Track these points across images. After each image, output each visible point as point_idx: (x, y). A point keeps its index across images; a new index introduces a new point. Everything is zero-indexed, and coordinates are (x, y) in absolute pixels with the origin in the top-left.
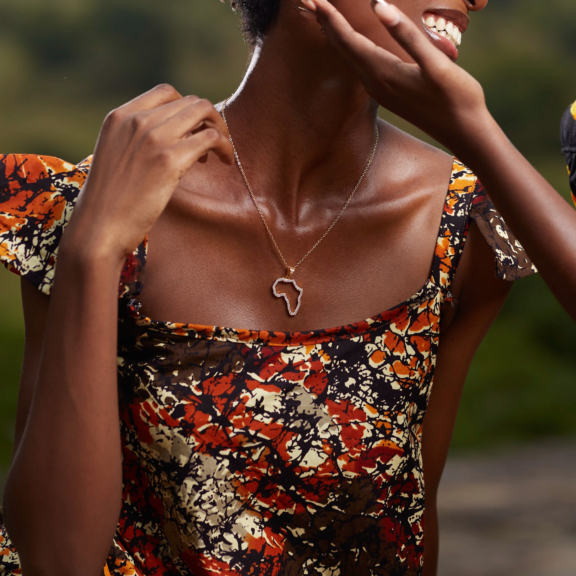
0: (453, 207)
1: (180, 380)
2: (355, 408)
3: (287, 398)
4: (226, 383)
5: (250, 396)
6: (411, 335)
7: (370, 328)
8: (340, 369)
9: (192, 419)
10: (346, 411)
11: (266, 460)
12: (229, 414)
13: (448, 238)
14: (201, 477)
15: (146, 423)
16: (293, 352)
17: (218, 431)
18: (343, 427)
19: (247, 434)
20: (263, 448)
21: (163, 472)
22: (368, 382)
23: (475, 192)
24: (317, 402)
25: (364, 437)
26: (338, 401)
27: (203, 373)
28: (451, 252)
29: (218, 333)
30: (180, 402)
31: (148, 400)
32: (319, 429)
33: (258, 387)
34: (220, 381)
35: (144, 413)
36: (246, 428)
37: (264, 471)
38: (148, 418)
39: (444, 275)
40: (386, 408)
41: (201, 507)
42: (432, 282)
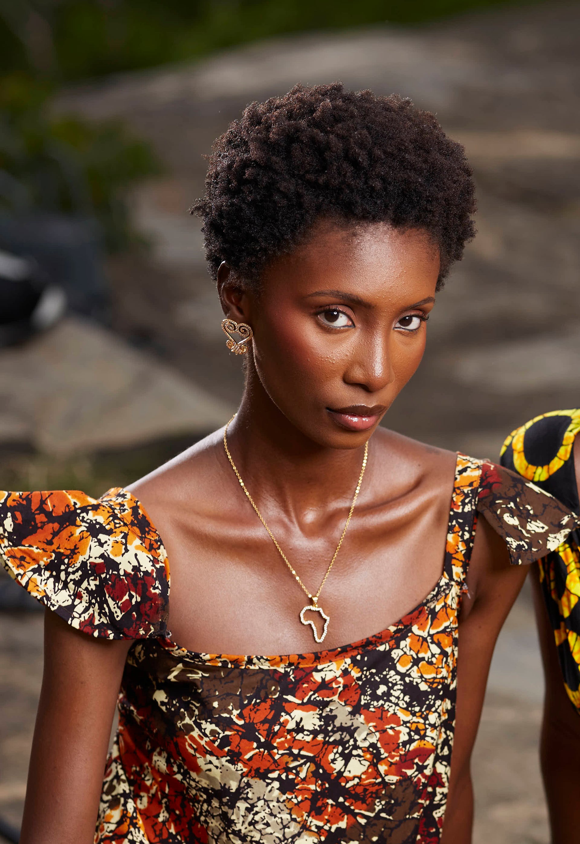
0: (460, 504)
1: (221, 711)
2: (389, 714)
3: (324, 715)
4: (266, 709)
5: (289, 719)
6: (434, 634)
7: (394, 635)
8: (371, 678)
9: (238, 748)
10: (381, 718)
11: (313, 776)
12: (272, 738)
13: (457, 533)
14: (252, 799)
15: (193, 754)
16: (324, 670)
17: (264, 756)
18: (380, 734)
19: (291, 754)
20: (308, 764)
21: (214, 798)
22: (399, 687)
23: (480, 486)
24: (353, 713)
25: (401, 741)
26: (373, 710)
27: (242, 701)
28: (462, 547)
29: (250, 661)
30: (224, 733)
31: (192, 733)
32: (357, 738)
33: (296, 709)
34: (259, 708)
35: (190, 746)
36: (290, 749)
37: (312, 787)
38: (195, 750)
39: (457, 570)
40: (417, 709)
41: (255, 827)
42: (445, 578)
